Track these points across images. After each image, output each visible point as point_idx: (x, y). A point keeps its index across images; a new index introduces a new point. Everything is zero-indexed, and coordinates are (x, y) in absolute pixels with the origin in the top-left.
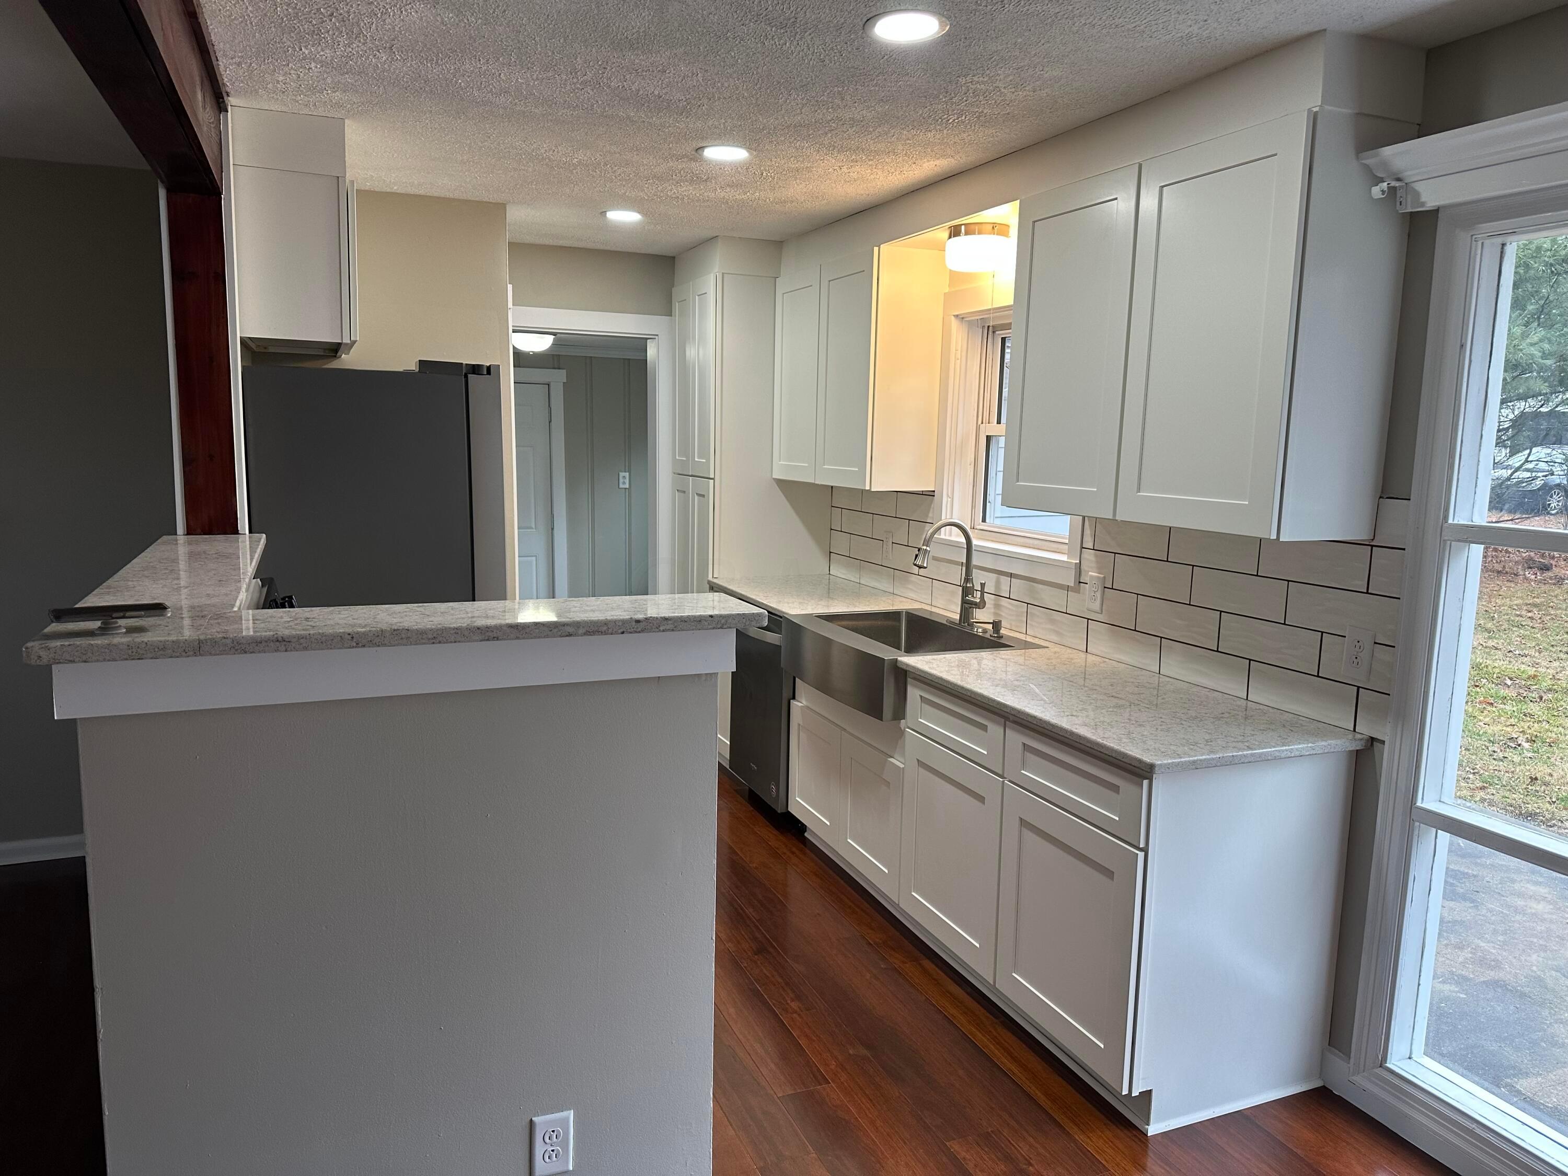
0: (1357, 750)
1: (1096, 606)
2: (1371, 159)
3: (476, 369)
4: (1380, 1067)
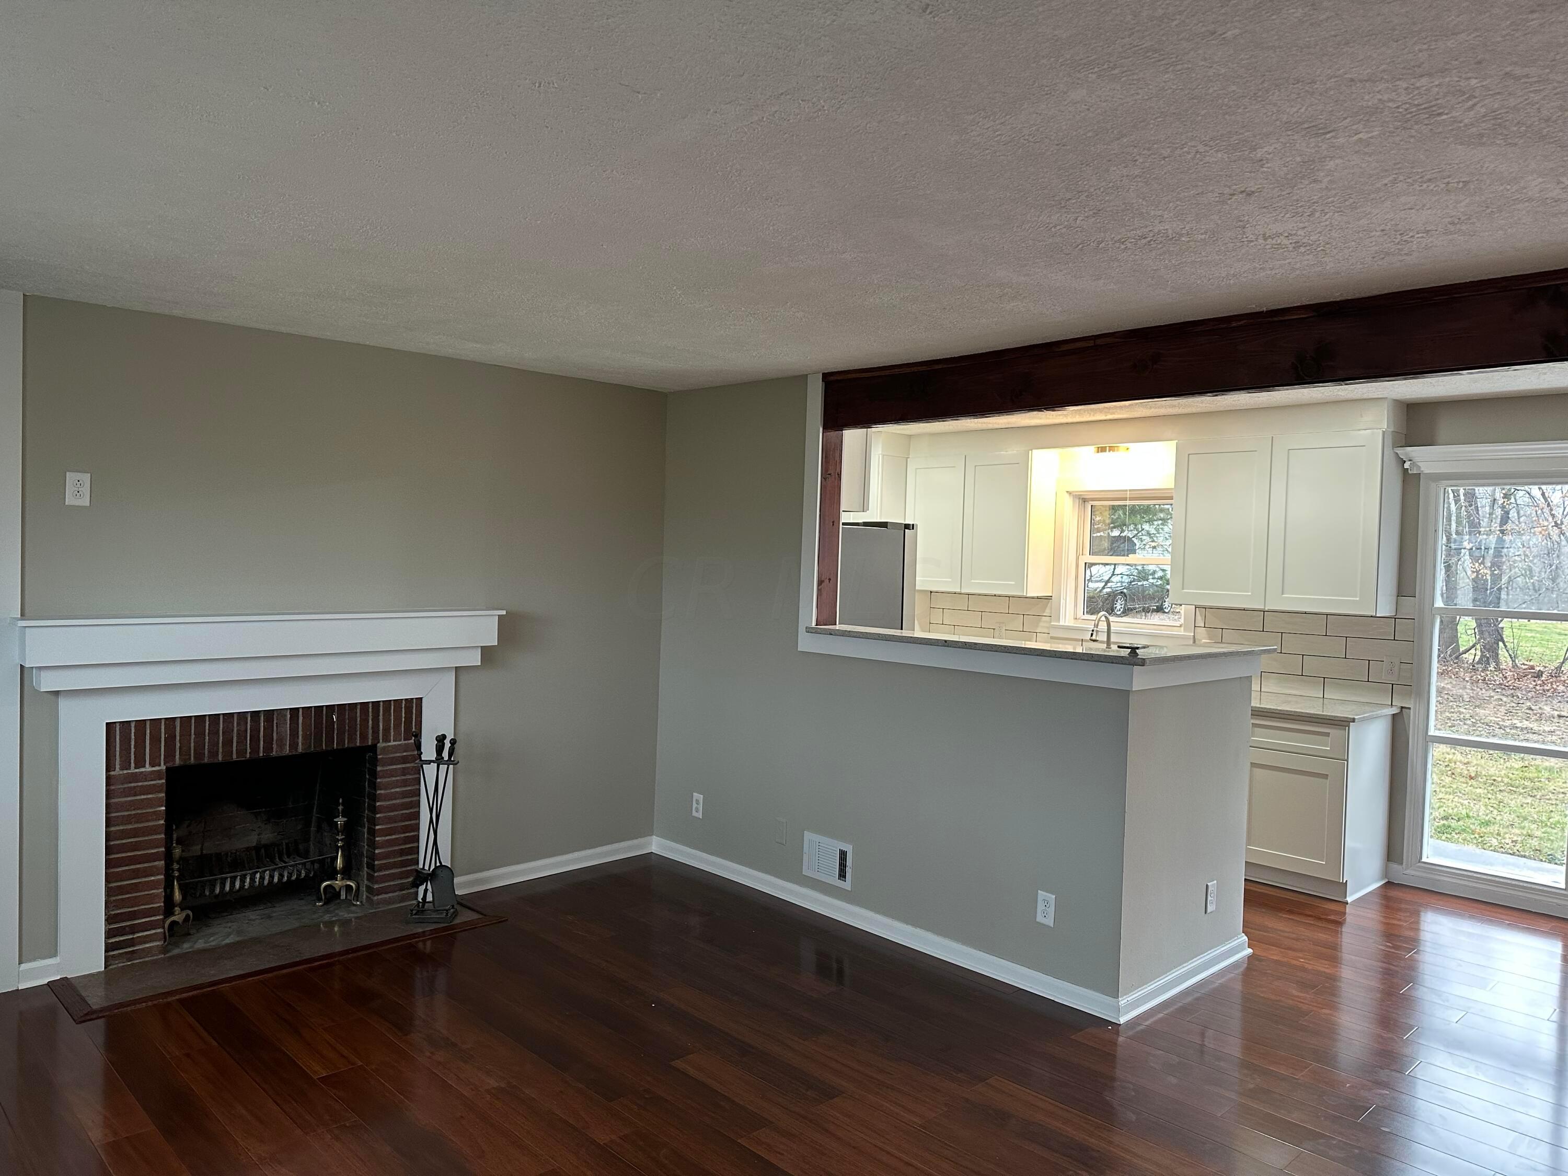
0: (1394, 715)
2: (1400, 451)
3: (907, 526)
4: (1419, 862)
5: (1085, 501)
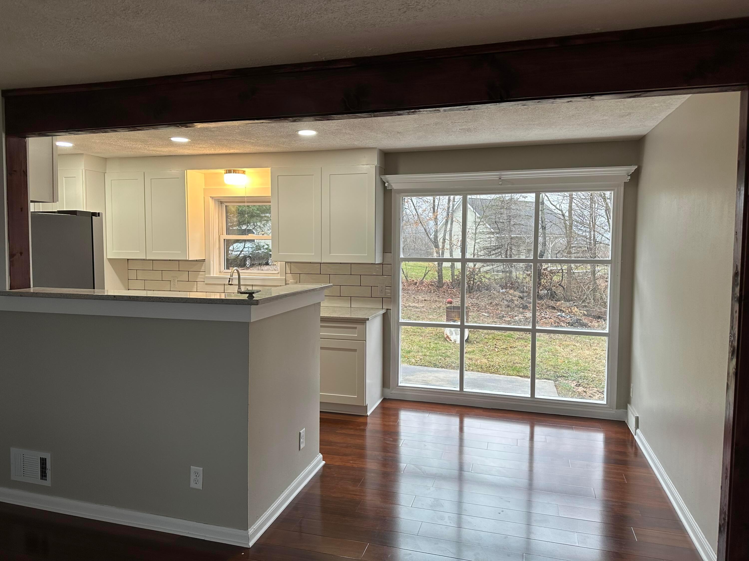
0: (384, 313)
2: (383, 177)
3: (94, 214)
4: (397, 386)
5: (222, 203)
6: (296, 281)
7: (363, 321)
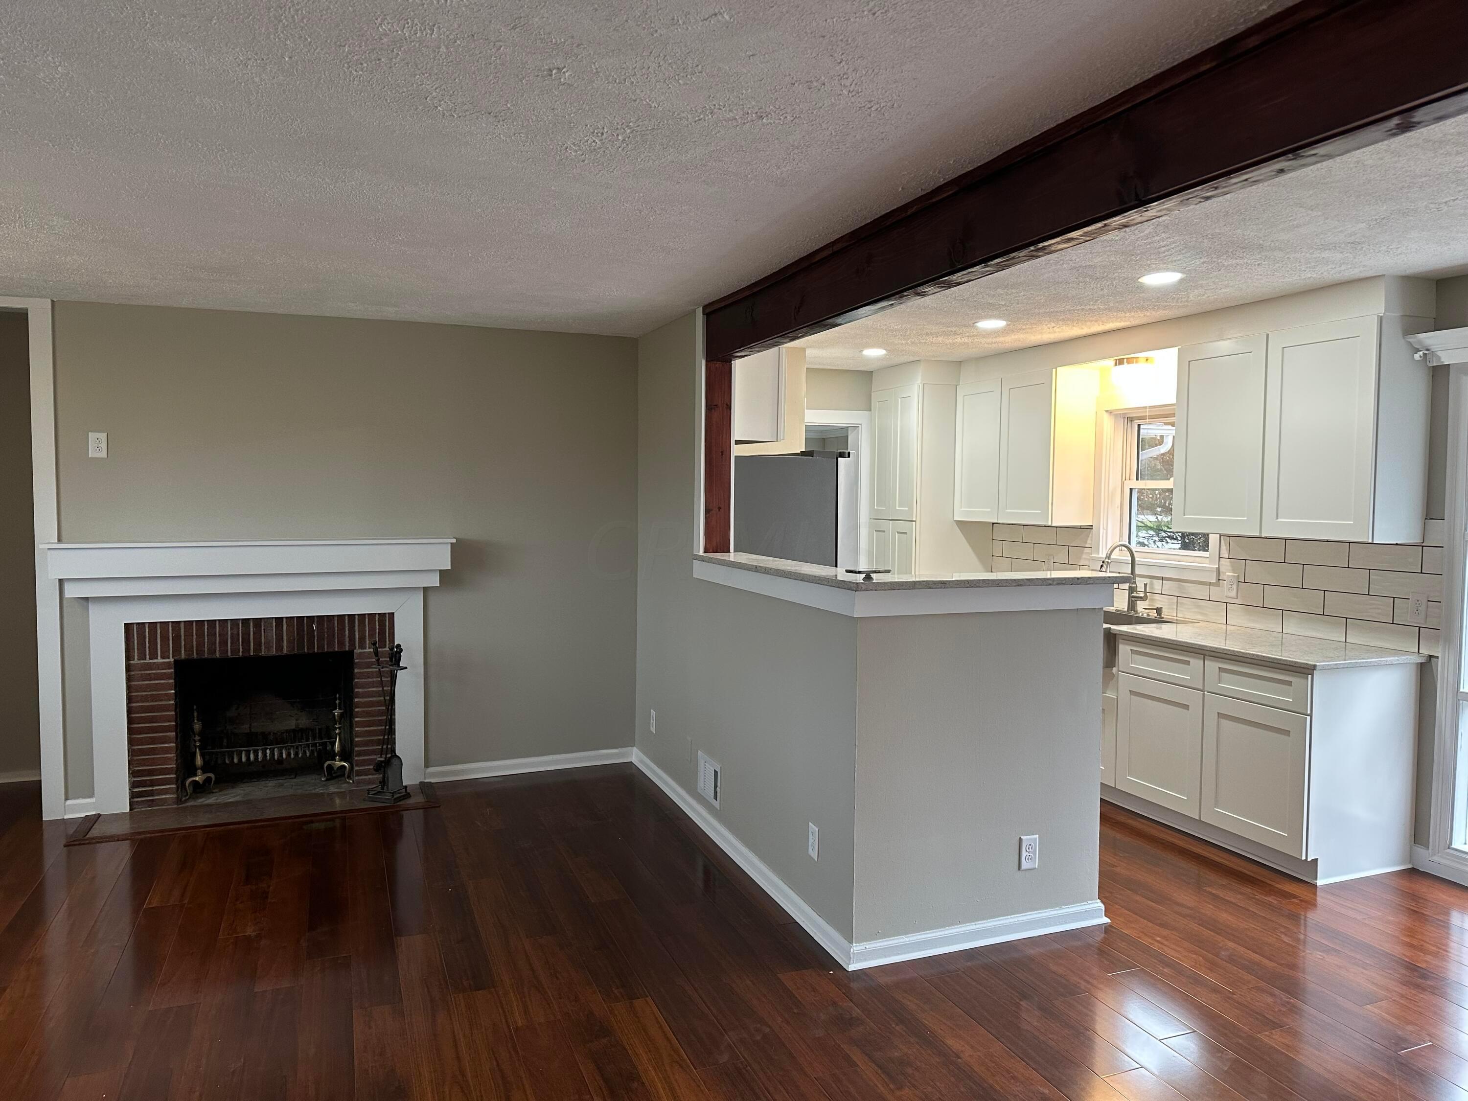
0: (1421, 663)
1: (1233, 594)
2: (1412, 339)
4: (1449, 848)
5: (1131, 420)
6: (1238, 575)
7: (1306, 671)
